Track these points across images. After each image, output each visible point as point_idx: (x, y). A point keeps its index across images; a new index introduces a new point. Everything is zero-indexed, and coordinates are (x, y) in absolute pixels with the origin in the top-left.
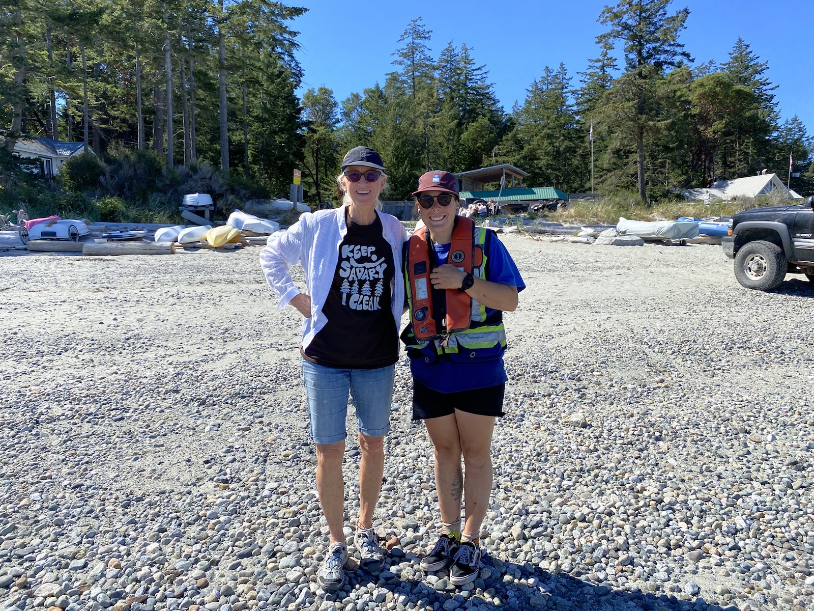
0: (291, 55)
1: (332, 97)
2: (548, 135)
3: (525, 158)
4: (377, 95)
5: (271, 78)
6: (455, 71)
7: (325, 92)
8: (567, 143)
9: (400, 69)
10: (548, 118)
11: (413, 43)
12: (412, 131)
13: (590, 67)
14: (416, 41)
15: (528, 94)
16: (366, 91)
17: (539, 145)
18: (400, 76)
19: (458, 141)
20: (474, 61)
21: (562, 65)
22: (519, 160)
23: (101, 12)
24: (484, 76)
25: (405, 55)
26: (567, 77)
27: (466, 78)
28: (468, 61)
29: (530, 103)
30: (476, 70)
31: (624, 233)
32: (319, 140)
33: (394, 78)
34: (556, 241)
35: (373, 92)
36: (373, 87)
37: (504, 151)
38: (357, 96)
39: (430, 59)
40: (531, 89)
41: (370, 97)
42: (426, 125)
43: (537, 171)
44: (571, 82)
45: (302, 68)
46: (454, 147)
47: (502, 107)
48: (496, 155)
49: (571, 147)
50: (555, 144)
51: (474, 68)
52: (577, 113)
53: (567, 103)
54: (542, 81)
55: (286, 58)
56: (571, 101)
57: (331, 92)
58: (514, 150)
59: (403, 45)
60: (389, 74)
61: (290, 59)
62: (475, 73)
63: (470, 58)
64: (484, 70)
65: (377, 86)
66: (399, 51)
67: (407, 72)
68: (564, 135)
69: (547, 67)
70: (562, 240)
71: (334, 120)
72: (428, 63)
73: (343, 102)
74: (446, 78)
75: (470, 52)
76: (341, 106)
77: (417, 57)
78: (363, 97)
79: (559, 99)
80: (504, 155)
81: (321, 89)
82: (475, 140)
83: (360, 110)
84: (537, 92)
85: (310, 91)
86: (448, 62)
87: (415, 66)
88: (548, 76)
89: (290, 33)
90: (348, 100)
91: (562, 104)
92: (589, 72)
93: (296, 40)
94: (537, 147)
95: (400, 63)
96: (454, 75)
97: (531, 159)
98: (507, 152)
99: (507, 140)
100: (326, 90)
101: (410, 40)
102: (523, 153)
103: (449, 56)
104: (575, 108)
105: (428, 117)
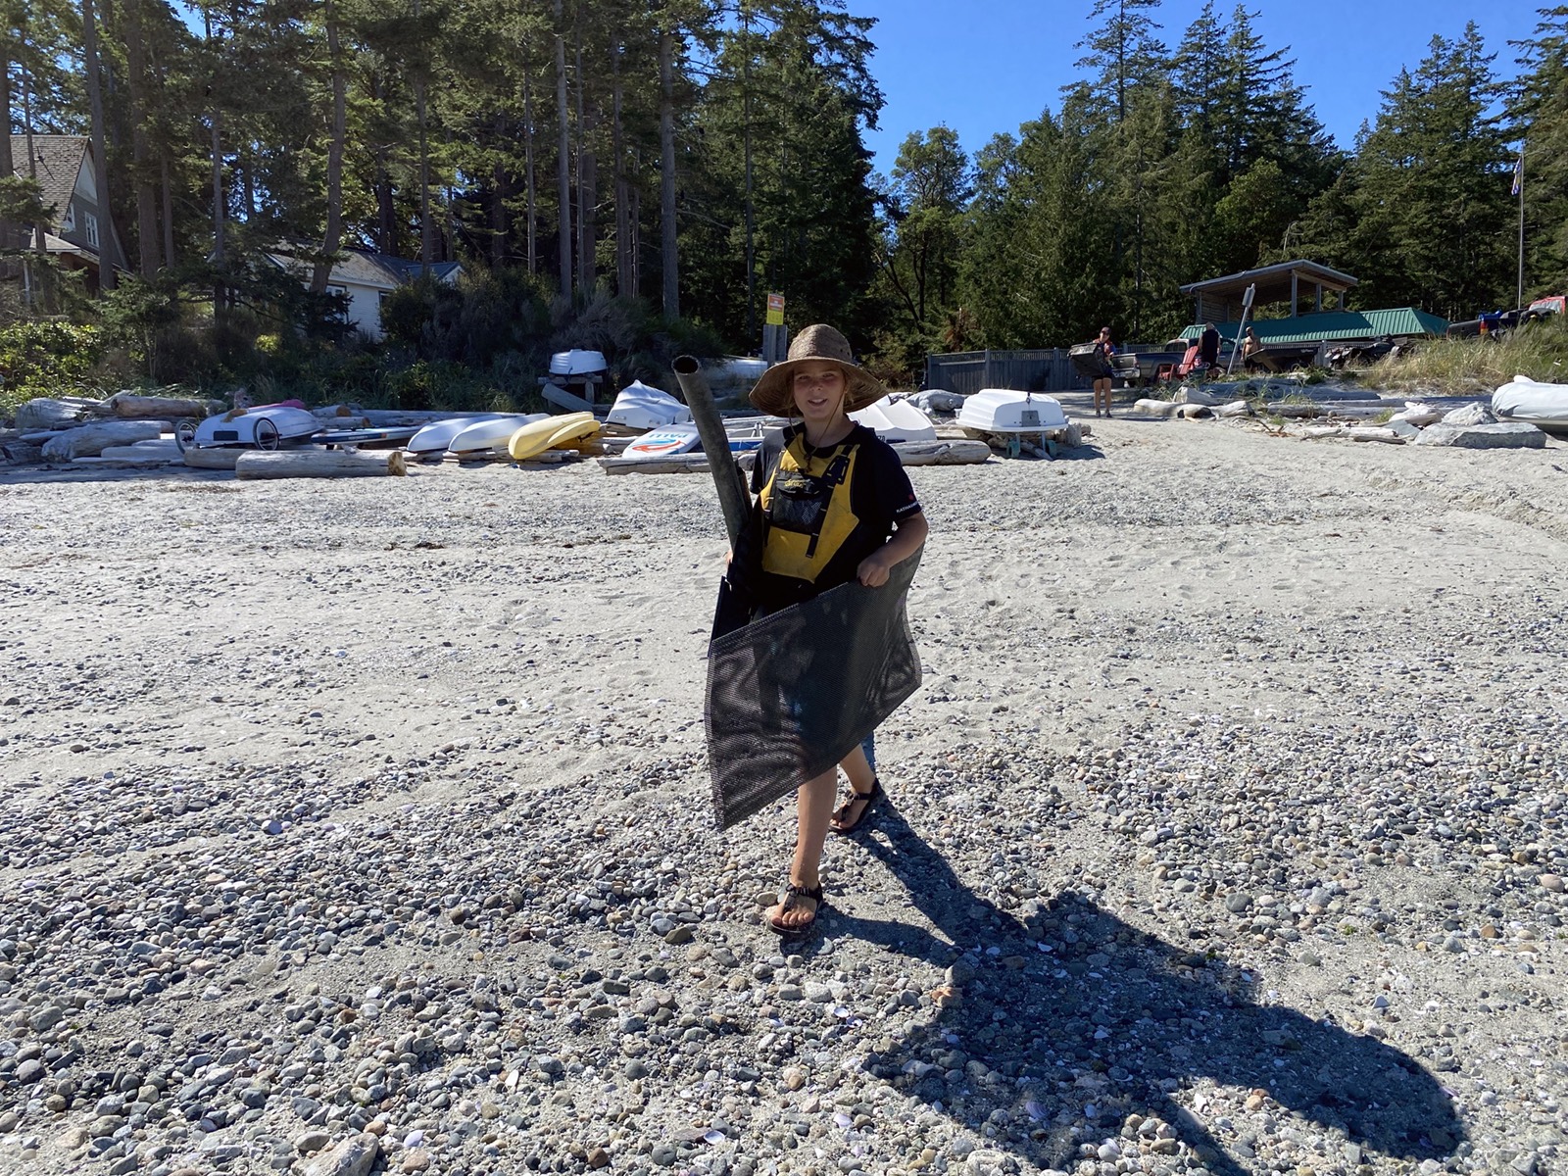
0: (859, 68)
1: (955, 146)
2: (1431, 190)
3: (1359, 244)
4: (1043, 131)
5: (801, 113)
6: (1216, 65)
7: (943, 136)
8: (1474, 206)
9: (1093, 76)
10: (1432, 153)
11: (1122, 16)
12: (1106, 202)
13: (1543, 27)
14: (1129, 12)
15: (1386, 102)
16: (1025, 129)
17: (1396, 215)
18: (1092, 89)
19: (1209, 216)
20: (1261, 42)
21: (1471, 27)
22: (1343, 252)
23: (443, 13)
24: (1287, 70)
25: (1103, 45)
26: (1482, 55)
27: (1242, 79)
28: (1244, 41)
29: (1389, 122)
30: (1266, 59)
31: (1508, 414)
32: (928, 233)
33: (1081, 96)
34: (1318, 437)
35: (1038, 129)
36: (1036, 117)
37: (1311, 233)
38: (1005, 141)
39: (1159, 48)
40: (1393, 90)
41: (1032, 139)
42: (1137, 186)
43: (1389, 273)
44: (1492, 67)
45: (881, 91)
46: (1202, 229)
47: (1331, 138)
48: (1291, 243)
49: (1485, 216)
50: (1446, 211)
51: (1260, 55)
52: (1508, 136)
53: (1484, 116)
54: (1423, 71)
55: (851, 74)
56: (1494, 108)
57: (956, 137)
58: (1336, 229)
59: (1100, 23)
60: (1069, 88)
61: (857, 74)
62: (1265, 66)
63: (1252, 36)
64: (1284, 59)
65: (1046, 114)
66: (1091, 37)
67: (1108, 80)
68: (1468, 189)
69: (1436, 38)
70: (1336, 434)
71: (962, 192)
72: (1153, 55)
73: (978, 154)
74: (1195, 85)
75: (1251, 23)
76: (973, 162)
77: (1133, 45)
78: (1019, 139)
79: (1464, 108)
80: (1312, 241)
81: (934, 131)
82: (1244, 212)
83: (1011, 167)
84: (1408, 96)
85: (912, 137)
86: (1200, 49)
87: (1124, 67)
88: (1438, 57)
89: (858, 22)
90: (988, 148)
91: (1468, 118)
92: (1538, 38)
93: (870, 35)
94: (1390, 218)
95: (1093, 63)
96: (1214, 78)
97: (1375, 248)
98: (1320, 234)
99: (1318, 207)
100: (943, 131)
101: (1116, 10)
102: (1356, 234)
103: (1204, 35)
104: (1504, 125)
105: (1143, 168)
